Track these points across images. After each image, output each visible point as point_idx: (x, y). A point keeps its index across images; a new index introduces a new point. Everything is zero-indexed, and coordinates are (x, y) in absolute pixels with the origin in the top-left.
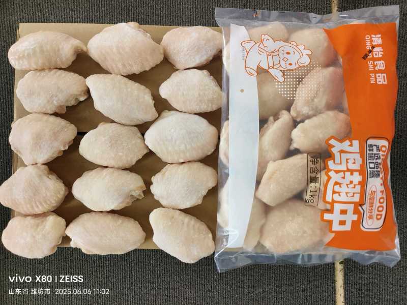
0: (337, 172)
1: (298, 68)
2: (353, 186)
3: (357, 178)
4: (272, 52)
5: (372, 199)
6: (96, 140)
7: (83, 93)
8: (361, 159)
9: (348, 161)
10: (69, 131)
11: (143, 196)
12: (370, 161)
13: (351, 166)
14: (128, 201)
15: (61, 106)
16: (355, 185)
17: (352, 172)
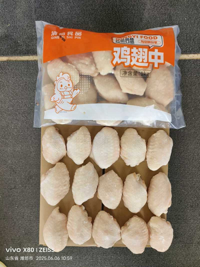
0: (131, 61)
1: (71, 81)
2: (139, 52)
3: (134, 50)
4: (62, 96)
5: (146, 42)
6: (108, 200)
7: (81, 207)
8: (124, 47)
9: (125, 54)
10: (102, 215)
11: (139, 174)
12: (125, 42)
13: (128, 53)
14: (142, 183)
15: (88, 219)
16: (138, 51)
17: (131, 53)
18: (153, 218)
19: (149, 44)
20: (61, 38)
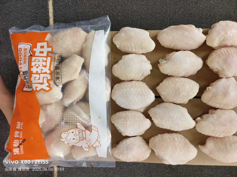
0: (46, 73)
1: (68, 130)
2: (36, 65)
3: (34, 70)
4: (83, 139)
5: (25, 59)
6: (188, 92)
7: (198, 122)
8: (32, 80)
9: (39, 79)
10: (206, 98)
11: (159, 60)
13: (37, 76)
14: (168, 57)
15: (212, 114)
16: (35, 66)
17: (37, 73)
18: (208, 43)
19: (27, 56)
20: (22, 143)
